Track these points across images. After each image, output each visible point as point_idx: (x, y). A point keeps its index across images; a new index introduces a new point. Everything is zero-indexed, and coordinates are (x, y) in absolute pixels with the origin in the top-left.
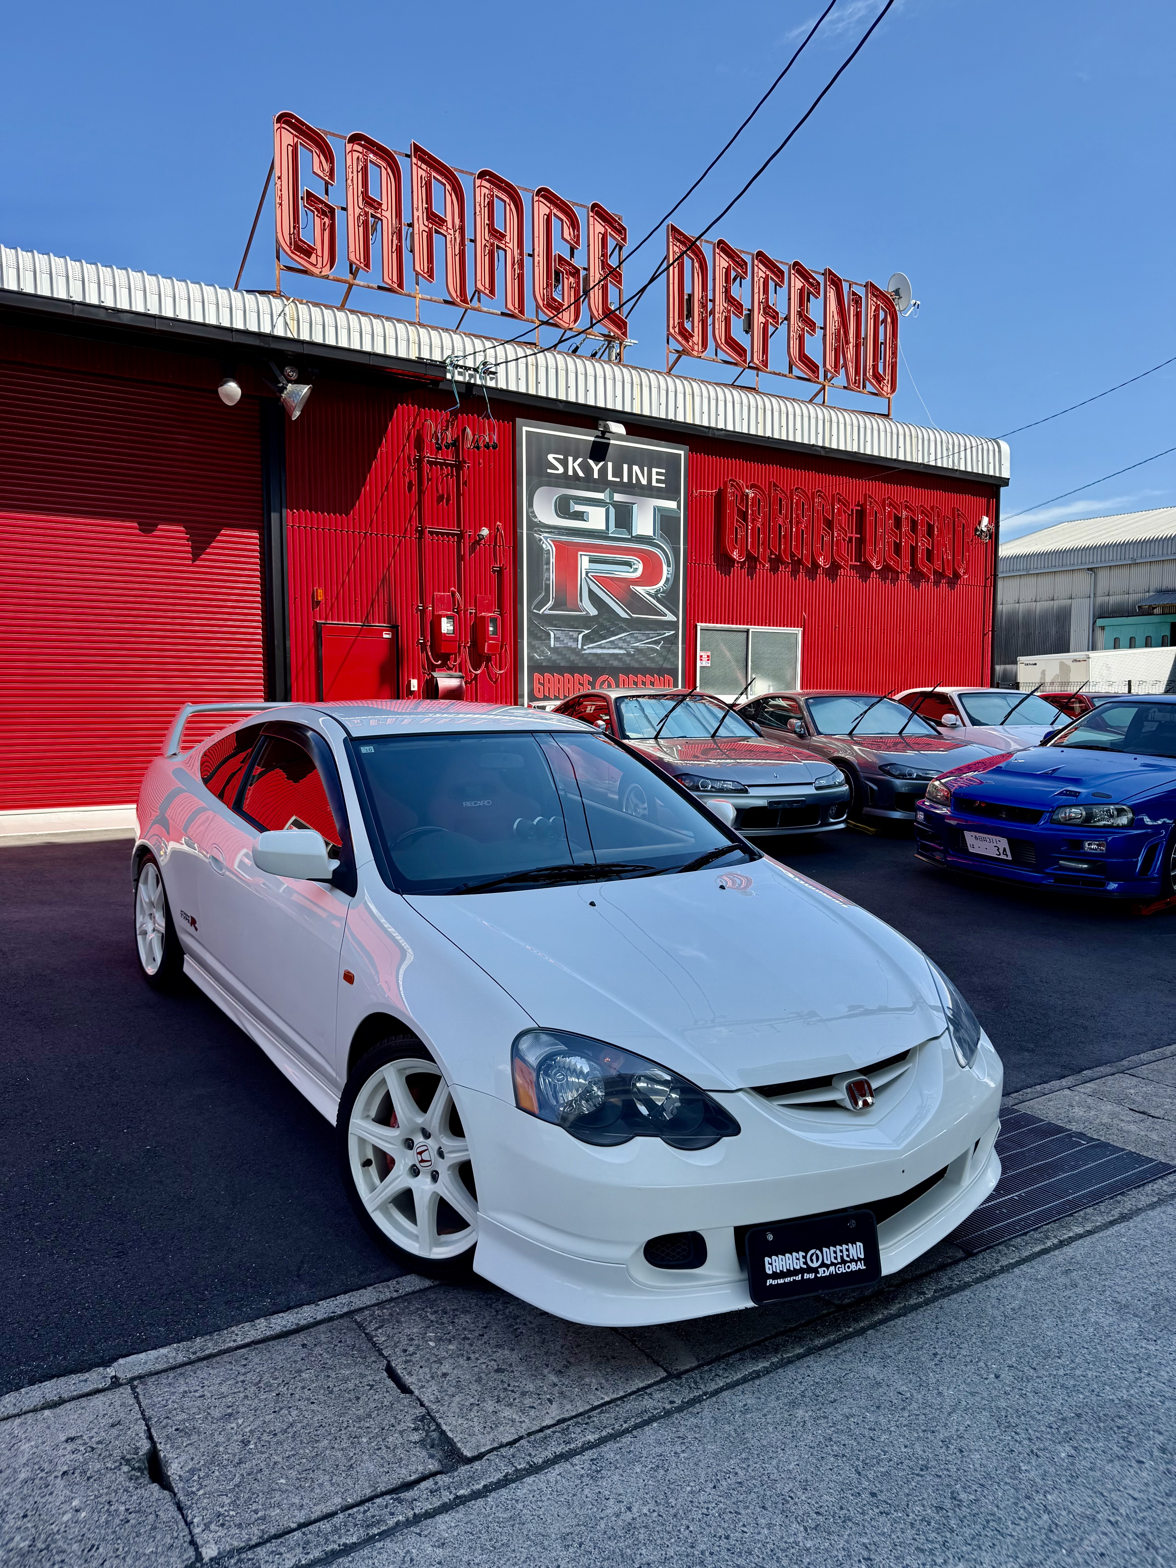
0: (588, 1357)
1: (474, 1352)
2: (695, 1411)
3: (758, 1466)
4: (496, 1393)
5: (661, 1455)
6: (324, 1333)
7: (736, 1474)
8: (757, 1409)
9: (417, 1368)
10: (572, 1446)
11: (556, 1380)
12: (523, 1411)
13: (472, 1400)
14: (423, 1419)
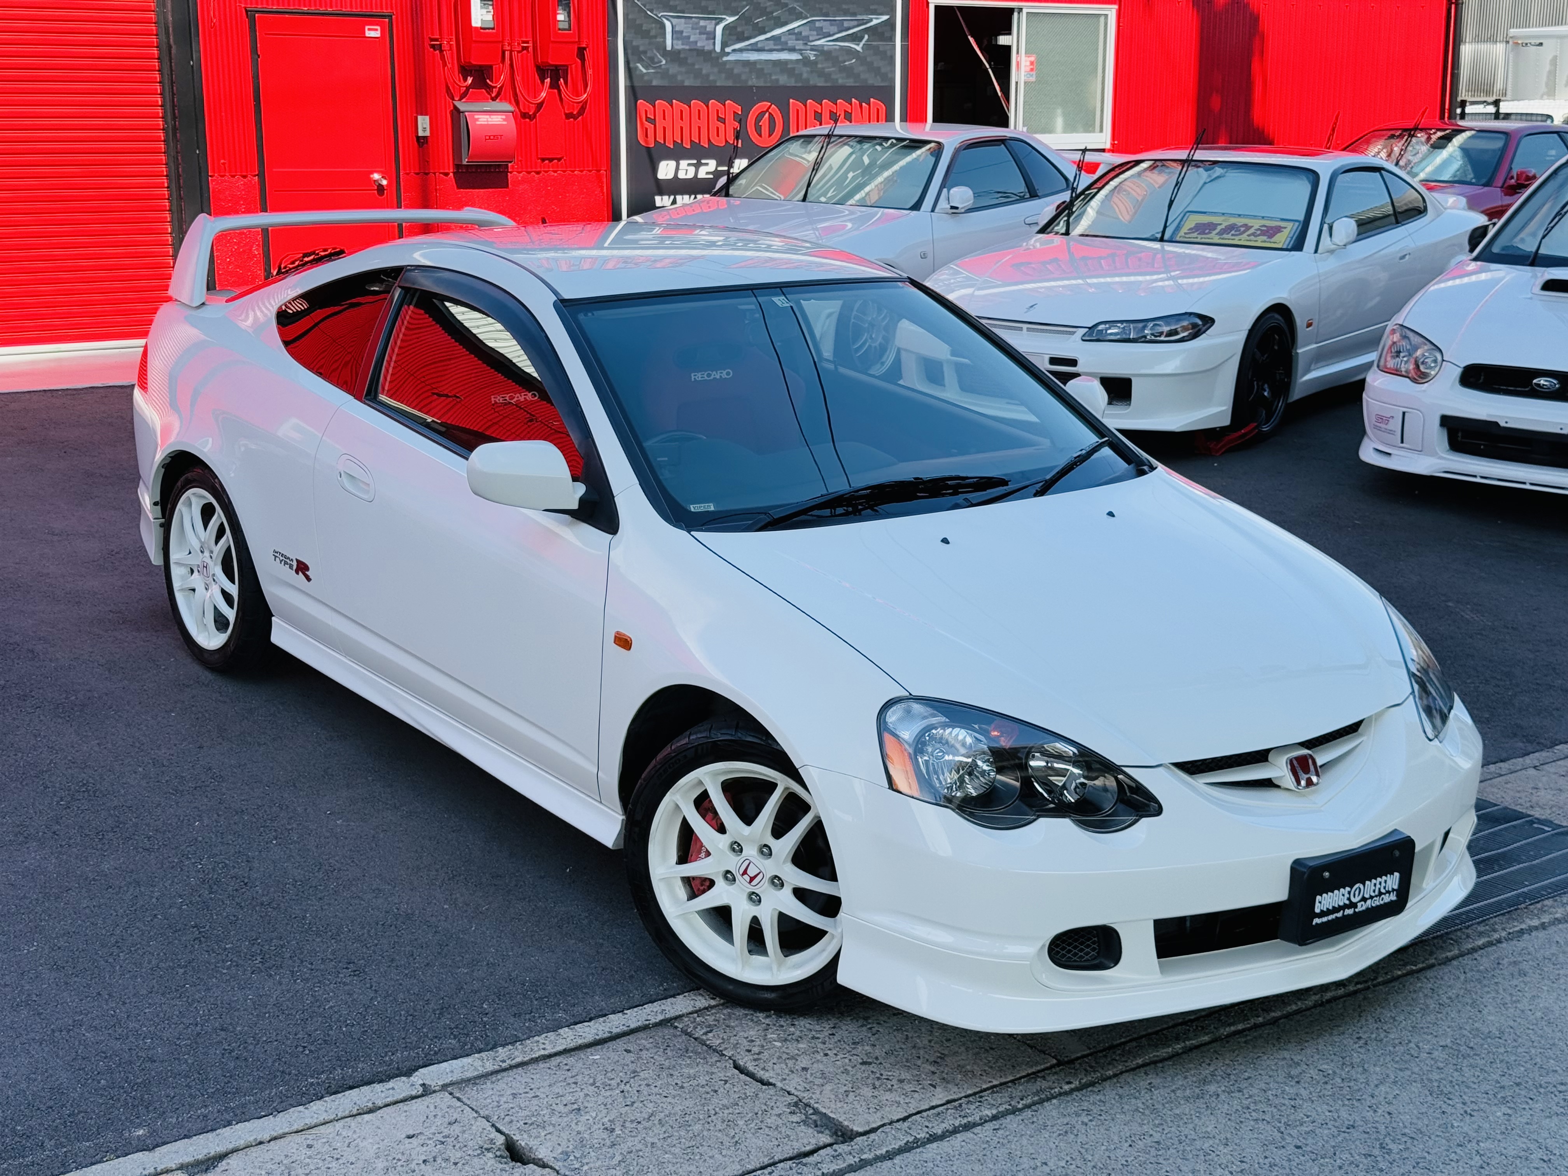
0: (963, 1049)
1: (830, 1049)
2: (1096, 1090)
3: (1173, 1129)
4: (869, 1081)
5: (1067, 1124)
6: (646, 1040)
7: (1151, 1135)
8: (1165, 1087)
9: (771, 1064)
10: (970, 1119)
11: (933, 1069)
12: (906, 1095)
13: (846, 1088)
14: (796, 1105)
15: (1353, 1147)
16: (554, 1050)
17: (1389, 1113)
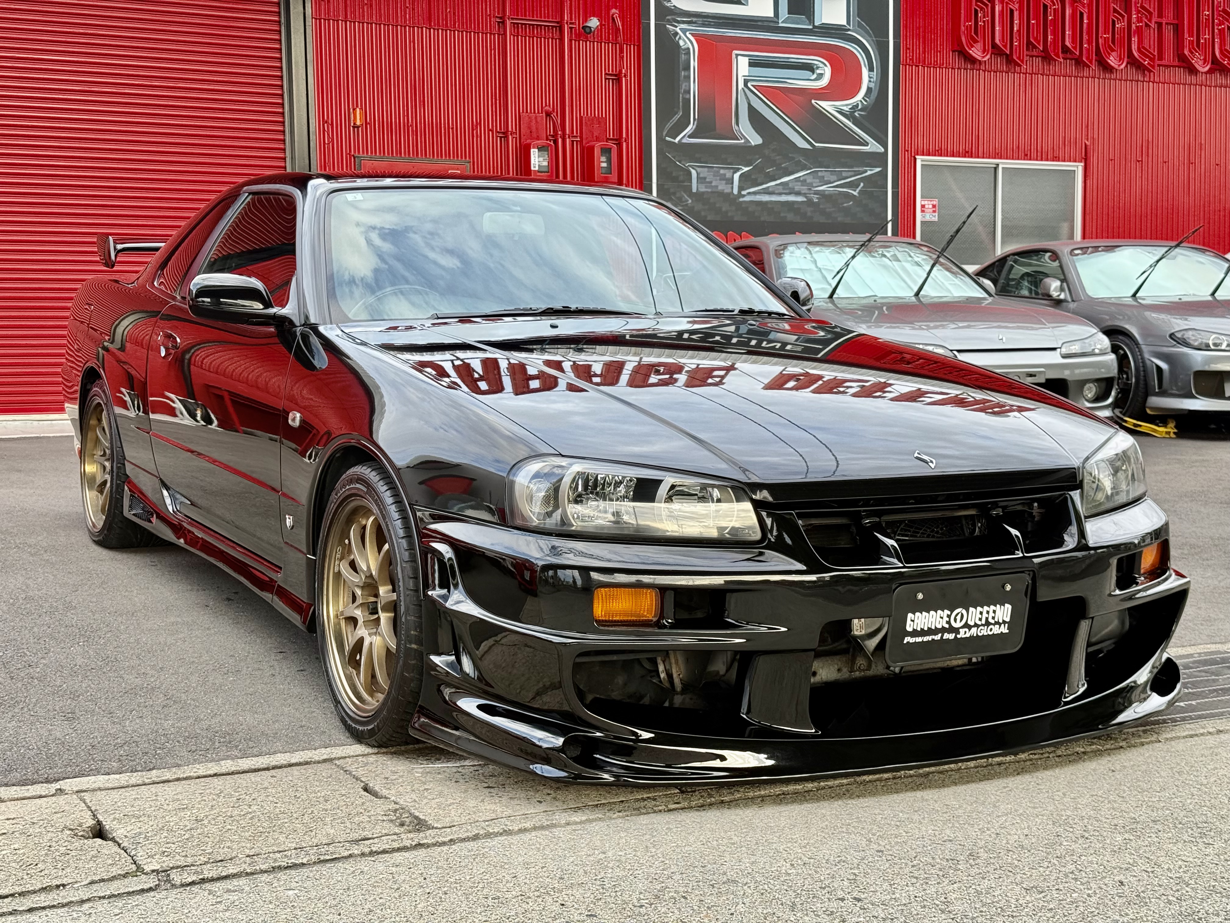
1: (464, 779)
2: (702, 810)
3: (757, 836)
4: (482, 797)
5: (652, 829)
6: (298, 771)
9: (398, 786)
12: (507, 806)
13: (453, 801)
14: (395, 811)
15: (940, 852)
16: (204, 774)
17: (997, 834)
